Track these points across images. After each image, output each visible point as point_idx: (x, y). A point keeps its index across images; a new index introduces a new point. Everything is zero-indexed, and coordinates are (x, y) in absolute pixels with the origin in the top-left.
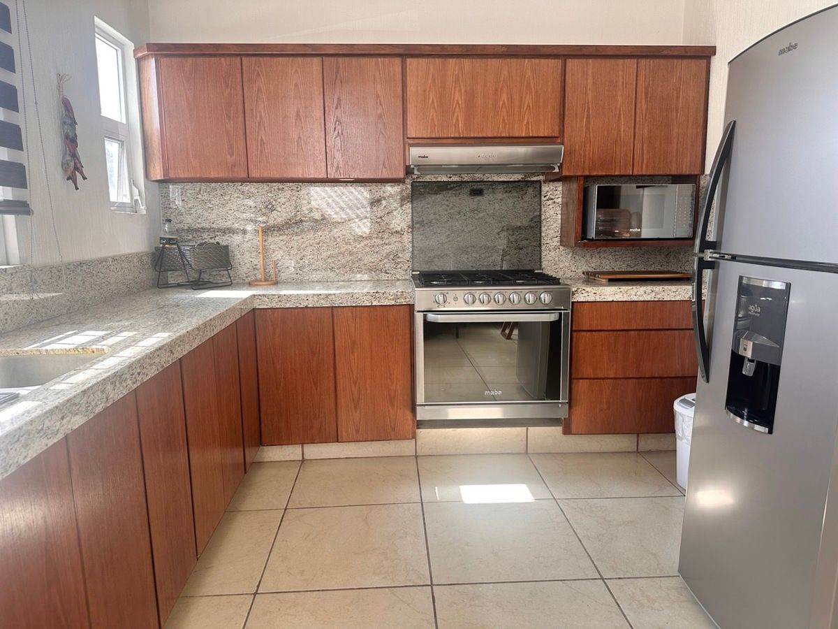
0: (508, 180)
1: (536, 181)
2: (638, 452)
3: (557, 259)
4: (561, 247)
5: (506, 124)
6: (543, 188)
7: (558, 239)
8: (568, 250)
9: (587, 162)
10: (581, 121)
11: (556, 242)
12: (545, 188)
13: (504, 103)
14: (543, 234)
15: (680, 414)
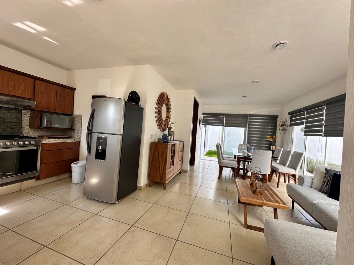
0: (8, 107)
1: (20, 109)
2: (58, 180)
3: (28, 132)
4: (29, 129)
5: (12, 91)
6: (22, 111)
7: (28, 126)
8: (32, 130)
9: (42, 107)
10: (40, 96)
11: (28, 127)
12: (23, 111)
13: (11, 85)
14: (23, 125)
15: (73, 166)
